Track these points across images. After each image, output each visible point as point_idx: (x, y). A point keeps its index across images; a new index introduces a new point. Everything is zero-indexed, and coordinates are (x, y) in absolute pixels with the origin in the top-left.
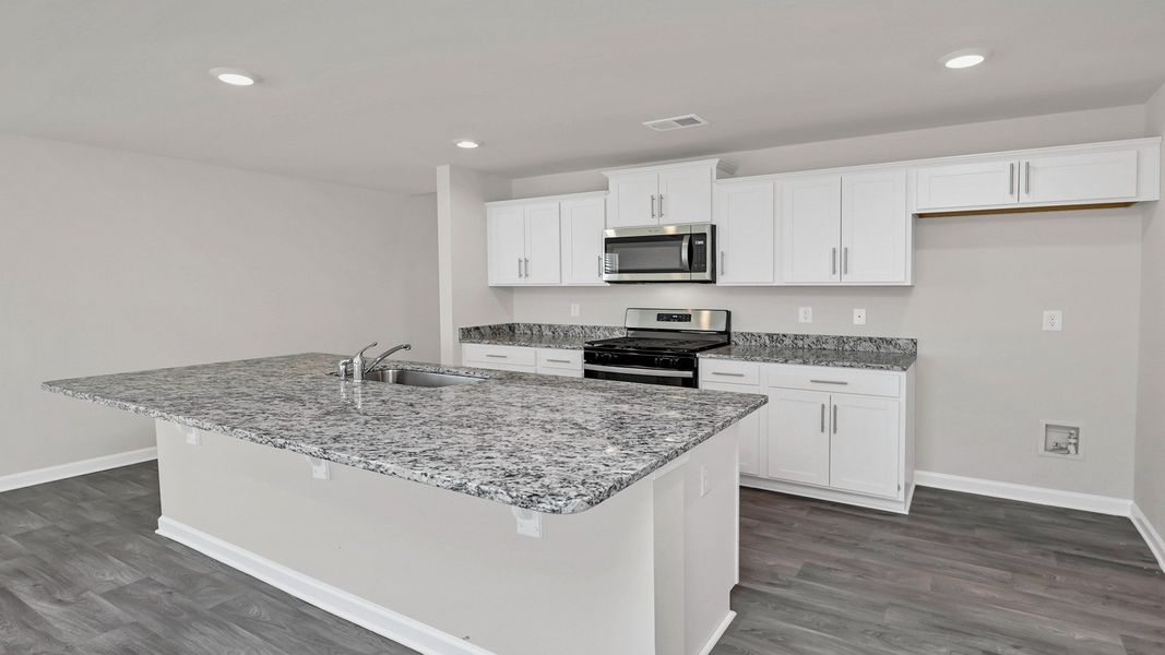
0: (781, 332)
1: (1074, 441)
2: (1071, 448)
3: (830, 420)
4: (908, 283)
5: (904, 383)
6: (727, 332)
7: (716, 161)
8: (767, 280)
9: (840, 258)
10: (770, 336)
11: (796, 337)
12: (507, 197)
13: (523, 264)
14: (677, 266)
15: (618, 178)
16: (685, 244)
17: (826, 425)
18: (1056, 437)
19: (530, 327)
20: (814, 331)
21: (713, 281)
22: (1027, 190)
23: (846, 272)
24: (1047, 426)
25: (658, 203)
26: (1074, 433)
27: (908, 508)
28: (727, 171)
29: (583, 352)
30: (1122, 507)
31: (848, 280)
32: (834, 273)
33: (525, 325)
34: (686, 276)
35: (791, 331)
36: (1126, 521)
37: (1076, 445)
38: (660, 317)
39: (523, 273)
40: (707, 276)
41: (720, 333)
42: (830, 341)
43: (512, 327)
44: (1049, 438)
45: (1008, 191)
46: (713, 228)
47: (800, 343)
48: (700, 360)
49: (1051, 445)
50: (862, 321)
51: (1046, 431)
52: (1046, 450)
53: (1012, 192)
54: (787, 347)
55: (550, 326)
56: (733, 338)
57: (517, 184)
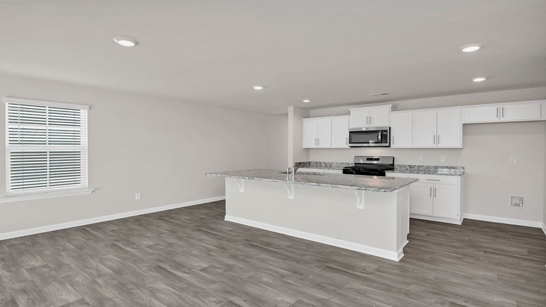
0: (413, 165)
1: (521, 202)
2: (521, 205)
3: (433, 193)
4: (461, 147)
5: (460, 180)
6: (393, 165)
7: (391, 105)
8: (410, 146)
9: (437, 139)
10: (410, 166)
11: (419, 166)
12: (309, 117)
13: (317, 140)
14: (376, 141)
15: (354, 110)
16: (380, 134)
17: (432, 194)
18: (515, 201)
19: (316, 163)
20: (426, 164)
21: (389, 146)
22: (503, 116)
23: (439, 143)
24: (512, 197)
25: (369, 119)
26: (522, 199)
27: (461, 222)
28: (394, 109)
29: (342, 171)
30: (538, 224)
31: (439, 146)
32: (434, 143)
33: (314, 162)
34: (380, 145)
35: (417, 164)
36: (541, 229)
37: (522, 203)
38: (368, 159)
39: (317, 143)
40: (387, 145)
41: (391, 165)
42: (432, 168)
43: (309, 163)
44: (513, 201)
45: (496, 116)
46: (390, 128)
47: (421, 169)
48: (386, 173)
49: (513, 203)
50: (444, 161)
51: (512, 199)
52: (511, 205)
53: (497, 117)
54: (415, 170)
55: (324, 163)
56: (395, 166)
57: (312, 112)
